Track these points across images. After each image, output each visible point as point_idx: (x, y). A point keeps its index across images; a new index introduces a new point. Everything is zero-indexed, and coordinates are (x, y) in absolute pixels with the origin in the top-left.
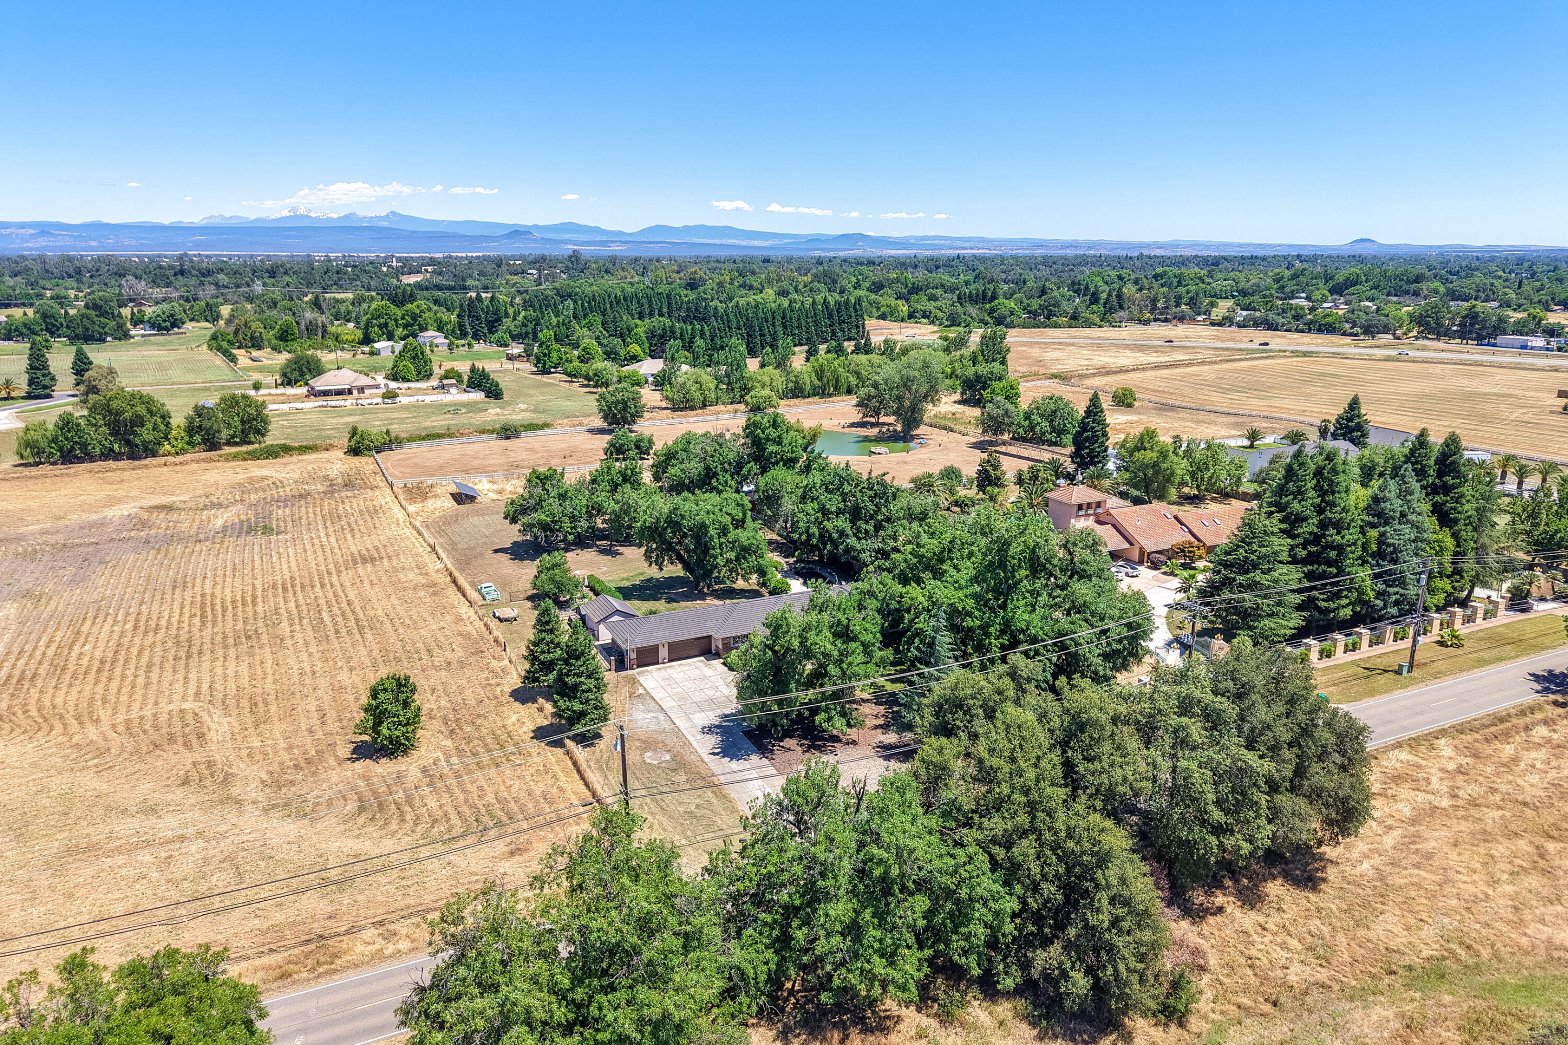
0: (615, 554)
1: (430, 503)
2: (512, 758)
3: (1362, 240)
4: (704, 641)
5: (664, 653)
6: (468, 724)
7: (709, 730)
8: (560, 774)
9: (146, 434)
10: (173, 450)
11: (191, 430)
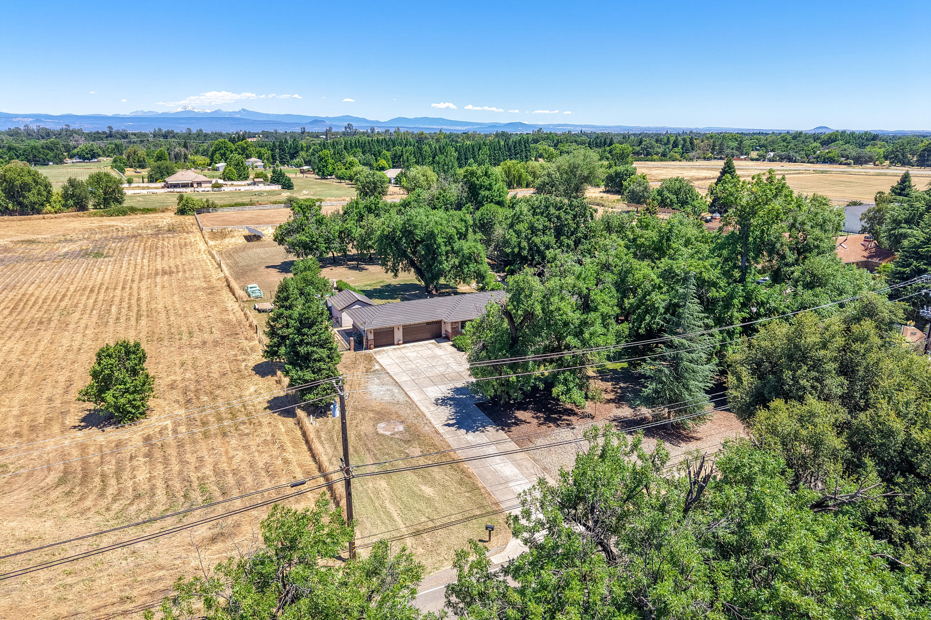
0: (362, 269)
1: (227, 240)
2: (242, 427)
3: (821, 127)
4: (434, 326)
5: (398, 335)
6: (206, 393)
7: (443, 402)
8: (289, 446)
9: (32, 197)
10: (53, 210)
11: (66, 196)
